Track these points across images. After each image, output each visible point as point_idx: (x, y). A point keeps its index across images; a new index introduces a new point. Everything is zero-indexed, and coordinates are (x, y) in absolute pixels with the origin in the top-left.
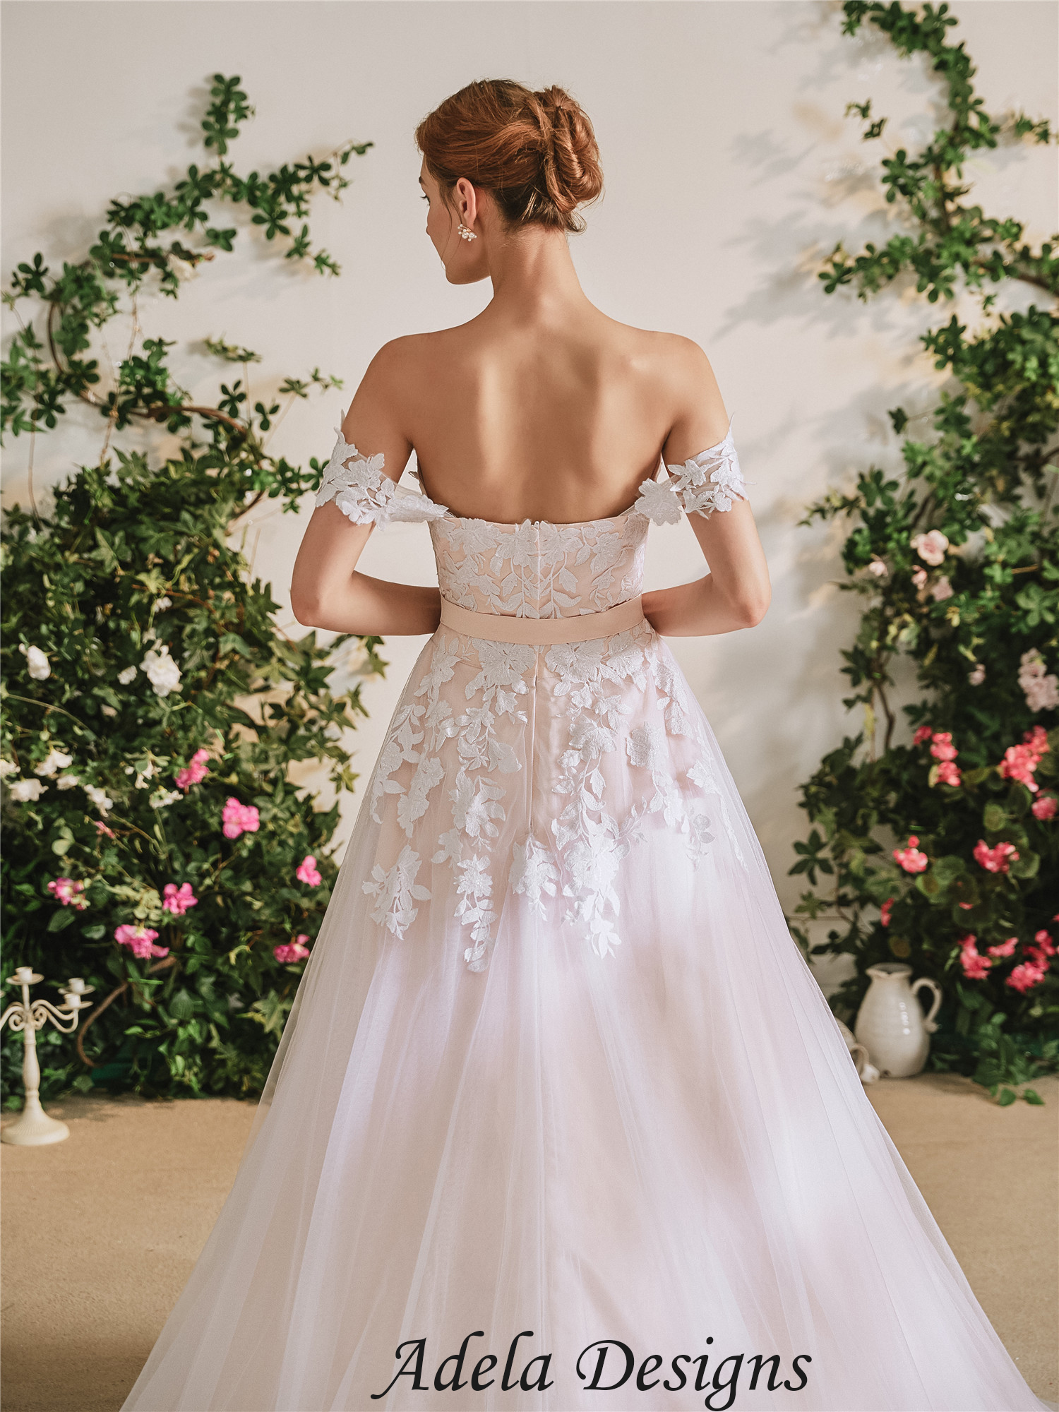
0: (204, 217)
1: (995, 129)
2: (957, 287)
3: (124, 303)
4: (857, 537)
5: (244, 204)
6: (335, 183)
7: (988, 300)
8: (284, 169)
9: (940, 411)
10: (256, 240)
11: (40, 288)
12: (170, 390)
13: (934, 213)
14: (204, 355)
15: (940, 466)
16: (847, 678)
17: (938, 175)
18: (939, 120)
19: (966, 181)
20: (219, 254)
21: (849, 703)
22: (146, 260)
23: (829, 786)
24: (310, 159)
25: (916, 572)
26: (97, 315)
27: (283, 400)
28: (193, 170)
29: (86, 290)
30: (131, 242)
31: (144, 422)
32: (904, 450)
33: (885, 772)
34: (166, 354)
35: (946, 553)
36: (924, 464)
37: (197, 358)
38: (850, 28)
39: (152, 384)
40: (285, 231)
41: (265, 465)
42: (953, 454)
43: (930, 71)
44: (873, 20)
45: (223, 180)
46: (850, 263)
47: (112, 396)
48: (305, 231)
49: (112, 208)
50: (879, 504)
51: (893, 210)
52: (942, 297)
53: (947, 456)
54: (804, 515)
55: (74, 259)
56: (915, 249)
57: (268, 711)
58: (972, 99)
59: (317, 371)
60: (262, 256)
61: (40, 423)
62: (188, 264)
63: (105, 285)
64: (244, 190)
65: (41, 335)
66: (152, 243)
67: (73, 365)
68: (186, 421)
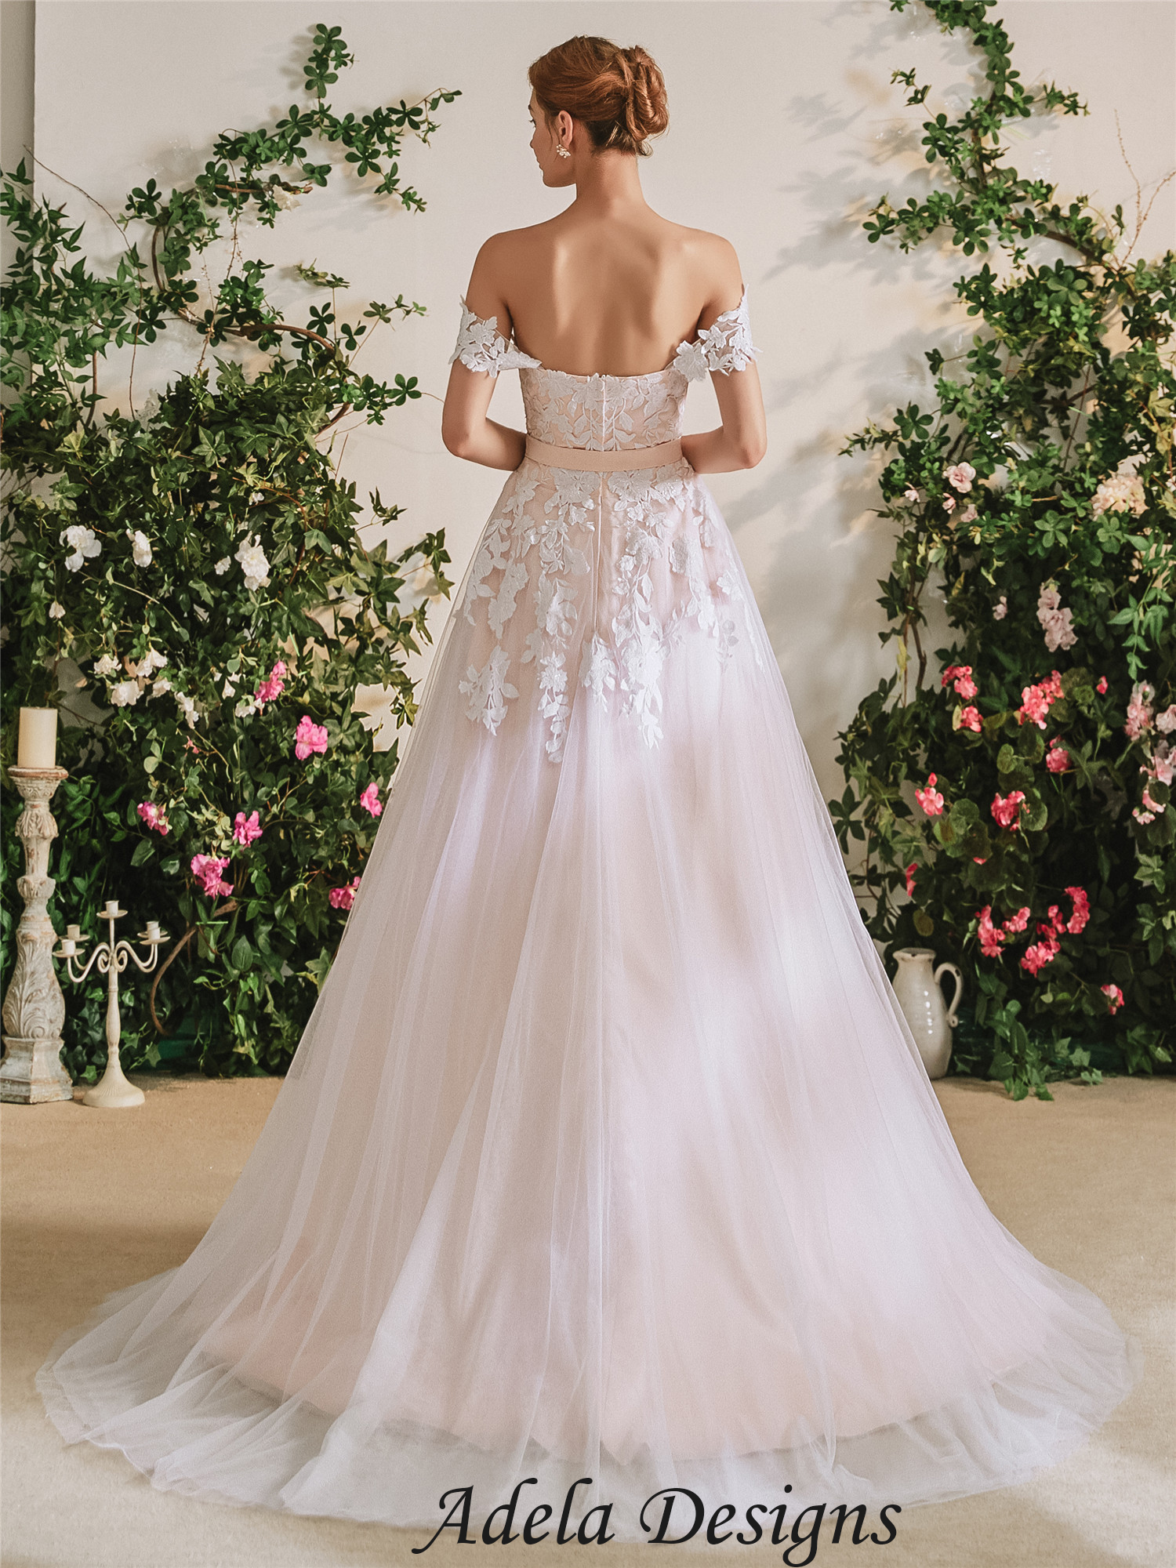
0: (302, 153)
1: (1029, 100)
2: (992, 242)
3: (225, 228)
4: (894, 467)
5: (339, 143)
6: (424, 127)
7: (1019, 253)
8: (378, 112)
9: (973, 354)
10: (348, 177)
11: (152, 211)
12: (264, 311)
13: (972, 174)
14: (296, 280)
15: (972, 403)
16: (884, 610)
17: (977, 139)
18: (978, 90)
19: (1002, 145)
20: (314, 188)
21: (884, 637)
22: (247, 189)
24: (403, 103)
25: (947, 499)
26: (199, 240)
27: (367, 322)
28: (294, 110)
29: (190, 216)
30: (235, 172)
31: (238, 339)
32: (936, 386)
34: (263, 276)
35: (974, 482)
36: (957, 400)
37: (288, 282)
39: (247, 303)
40: (377, 169)
41: (350, 380)
42: (984, 394)
43: (972, 46)
45: (322, 121)
46: (894, 216)
47: (209, 314)
48: (395, 168)
49: (219, 141)
50: (914, 437)
51: (934, 169)
52: (977, 251)
53: (978, 395)
54: (846, 446)
55: (181, 186)
56: (952, 205)
57: (340, 625)
58: (1008, 72)
59: (401, 297)
60: (354, 192)
61: (142, 337)
62: (287, 194)
63: (208, 212)
64: (340, 132)
65: (145, 257)
66: (256, 174)
67: (172, 283)
68: (278, 339)
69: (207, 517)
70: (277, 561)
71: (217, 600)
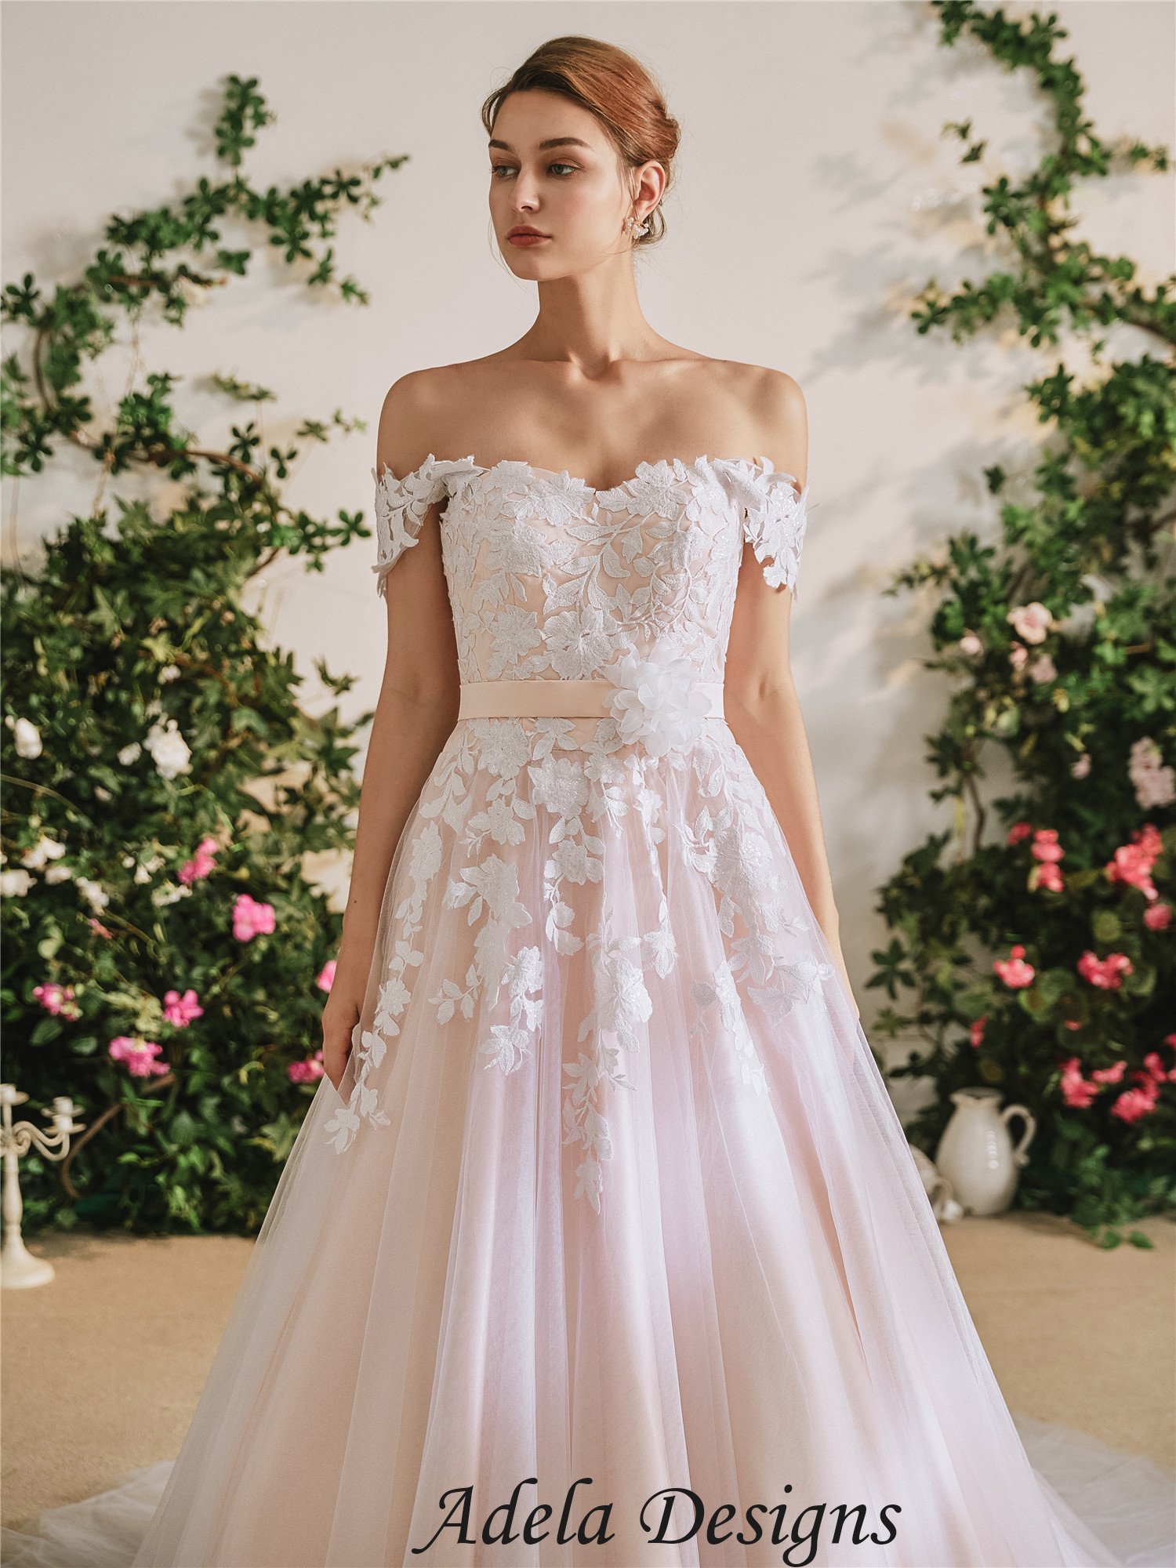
0: (215, 236)
1: (1107, 155)
2: (1062, 331)
3: (123, 330)
4: (948, 611)
5: (261, 225)
6: (365, 202)
7: (1098, 347)
8: (307, 184)
9: (1041, 471)
10: (273, 264)
11: (29, 312)
12: (174, 433)
13: (1037, 248)
14: (212, 392)
15: (1041, 532)
16: (933, 769)
17: (1043, 205)
18: (1044, 144)
19: (1074, 212)
20: (233, 279)
21: (937, 797)
22: (148, 283)
23: (911, 889)
24: (338, 173)
25: (1015, 651)
26: (90, 346)
27: (301, 445)
28: (203, 184)
29: (79, 317)
30: (132, 261)
31: (143, 467)
32: (999, 514)
33: (976, 874)
34: (170, 390)
35: (1048, 629)
37: (204, 397)
38: (948, 38)
39: (153, 423)
40: (307, 254)
42: (1056, 519)
43: (1036, 89)
44: (974, 30)
45: (238, 195)
46: (945, 302)
47: (107, 438)
48: (330, 255)
49: (112, 224)
50: (973, 573)
51: (991, 244)
52: (1045, 342)
53: (1048, 521)
54: (889, 584)
55: (67, 281)
56: (1016, 288)
57: (282, 796)
58: (1081, 121)
59: (339, 412)
60: (280, 282)
61: (25, 467)
62: (197, 290)
63: (102, 311)
64: (261, 207)
65: (26, 367)
66: (157, 264)
67: (63, 401)
68: (191, 467)
69: (110, 696)
70: (200, 743)
71: (125, 787)
